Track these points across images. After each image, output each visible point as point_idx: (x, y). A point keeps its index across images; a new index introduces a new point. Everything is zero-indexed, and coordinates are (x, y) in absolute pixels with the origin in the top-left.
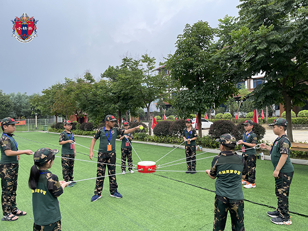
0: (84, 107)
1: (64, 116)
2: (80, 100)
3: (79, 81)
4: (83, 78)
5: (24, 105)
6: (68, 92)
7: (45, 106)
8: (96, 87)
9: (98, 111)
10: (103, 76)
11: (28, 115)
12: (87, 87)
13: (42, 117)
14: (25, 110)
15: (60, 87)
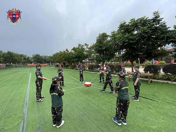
0: (65, 60)
1: (59, 63)
2: (64, 58)
3: (64, 52)
4: (65, 51)
5: (47, 59)
6: (60, 55)
7: (53, 60)
8: (69, 54)
9: (70, 61)
10: (72, 50)
11: (48, 62)
12: (66, 54)
13: (52, 63)
14: (47, 61)
15: (58, 53)
